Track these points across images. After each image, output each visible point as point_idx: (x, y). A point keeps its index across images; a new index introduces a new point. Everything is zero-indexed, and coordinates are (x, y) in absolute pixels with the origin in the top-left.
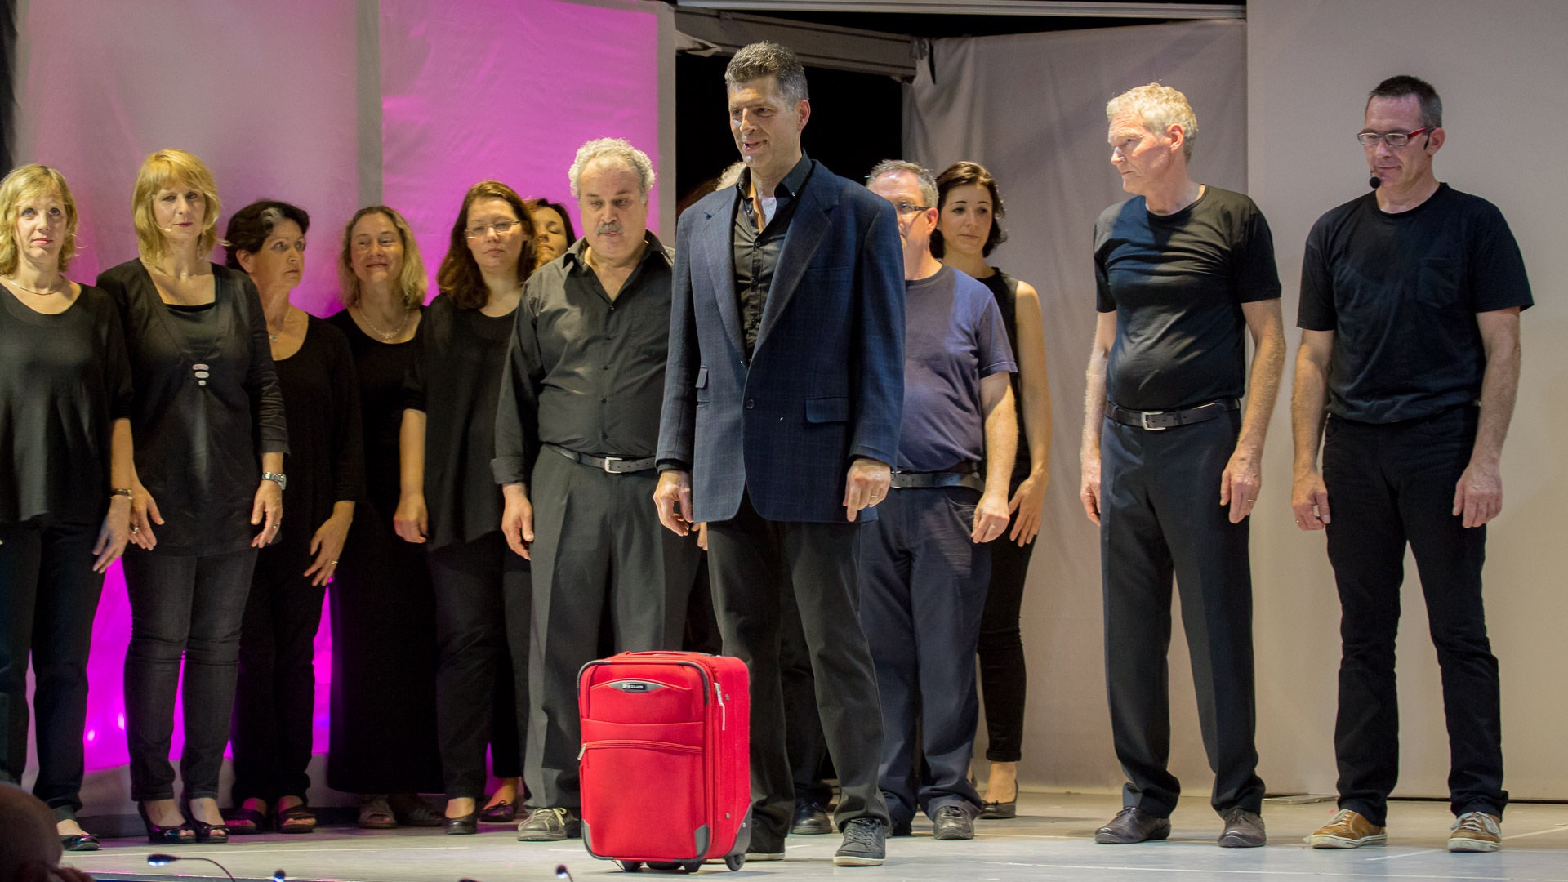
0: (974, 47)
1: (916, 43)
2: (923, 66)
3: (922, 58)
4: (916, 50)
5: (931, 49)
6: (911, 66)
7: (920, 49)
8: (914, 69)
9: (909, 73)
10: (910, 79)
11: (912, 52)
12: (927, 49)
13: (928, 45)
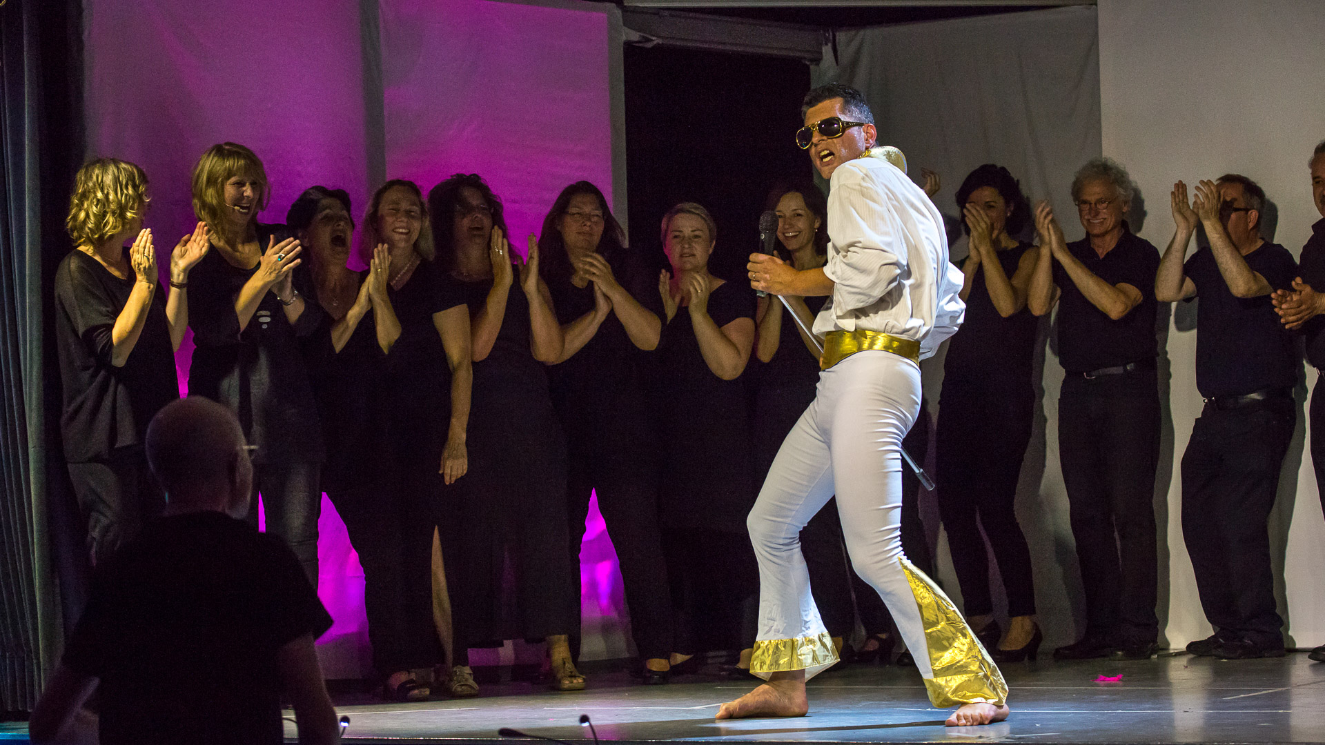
0: (871, 35)
2: (827, 50)
3: (826, 44)
5: (834, 37)
8: (821, 53)
10: (817, 60)
12: (831, 37)
13: (831, 33)
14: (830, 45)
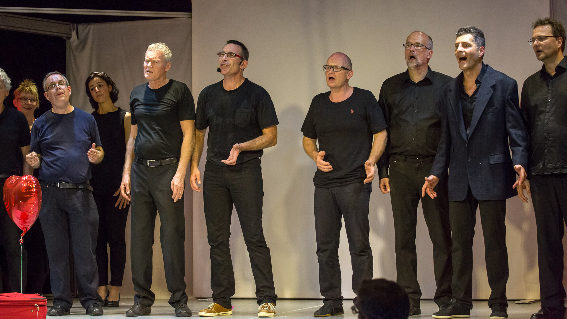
0: (92, 27)
1: (72, 25)
2: (74, 34)
3: (74, 31)
4: (72, 29)
5: (77, 27)
6: (70, 33)
7: (73, 27)
8: (71, 34)
9: (69, 36)
10: (69, 38)
11: (70, 29)
12: (76, 28)
13: (76, 26)
14: (75, 32)
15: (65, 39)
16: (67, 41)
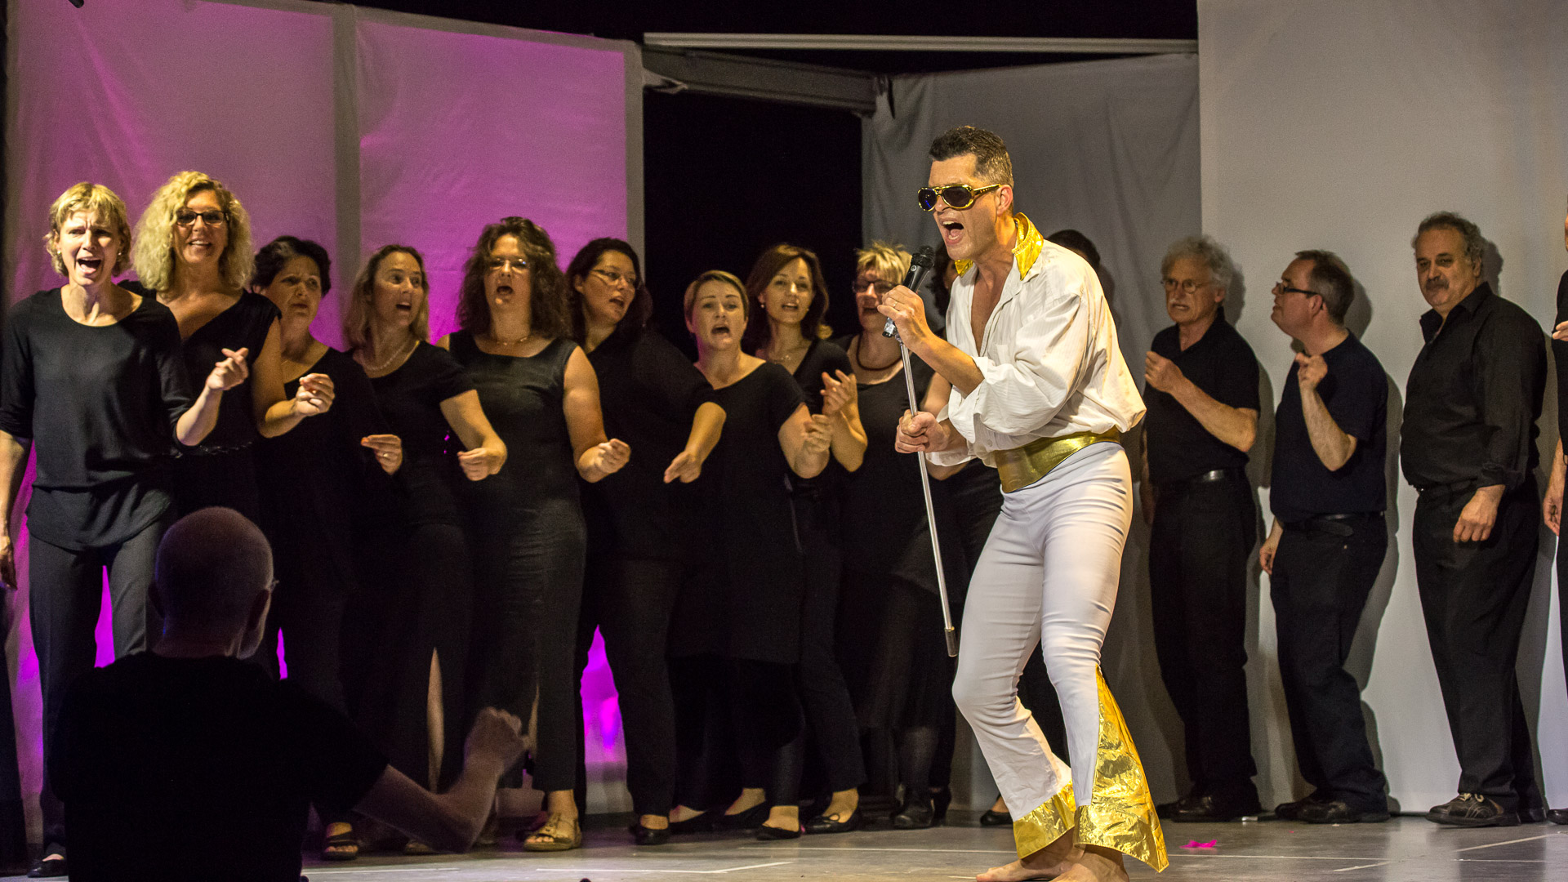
0: (933, 84)
1: (876, 78)
2: (882, 101)
3: (881, 93)
4: (876, 87)
5: (891, 85)
6: (871, 100)
7: (879, 81)
8: (874, 103)
9: (868, 107)
10: (871, 112)
11: (871, 87)
12: (887, 86)
13: (887, 81)
14: (885, 94)
15: (859, 115)
16: (865, 120)
